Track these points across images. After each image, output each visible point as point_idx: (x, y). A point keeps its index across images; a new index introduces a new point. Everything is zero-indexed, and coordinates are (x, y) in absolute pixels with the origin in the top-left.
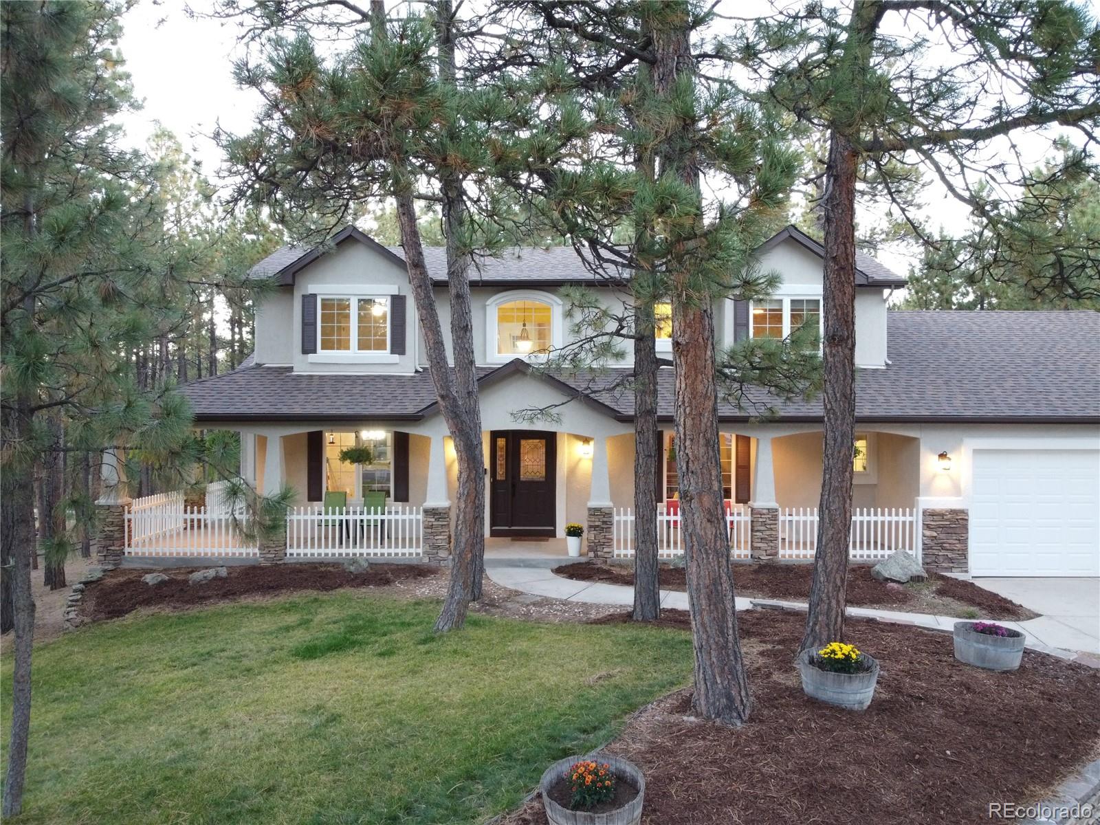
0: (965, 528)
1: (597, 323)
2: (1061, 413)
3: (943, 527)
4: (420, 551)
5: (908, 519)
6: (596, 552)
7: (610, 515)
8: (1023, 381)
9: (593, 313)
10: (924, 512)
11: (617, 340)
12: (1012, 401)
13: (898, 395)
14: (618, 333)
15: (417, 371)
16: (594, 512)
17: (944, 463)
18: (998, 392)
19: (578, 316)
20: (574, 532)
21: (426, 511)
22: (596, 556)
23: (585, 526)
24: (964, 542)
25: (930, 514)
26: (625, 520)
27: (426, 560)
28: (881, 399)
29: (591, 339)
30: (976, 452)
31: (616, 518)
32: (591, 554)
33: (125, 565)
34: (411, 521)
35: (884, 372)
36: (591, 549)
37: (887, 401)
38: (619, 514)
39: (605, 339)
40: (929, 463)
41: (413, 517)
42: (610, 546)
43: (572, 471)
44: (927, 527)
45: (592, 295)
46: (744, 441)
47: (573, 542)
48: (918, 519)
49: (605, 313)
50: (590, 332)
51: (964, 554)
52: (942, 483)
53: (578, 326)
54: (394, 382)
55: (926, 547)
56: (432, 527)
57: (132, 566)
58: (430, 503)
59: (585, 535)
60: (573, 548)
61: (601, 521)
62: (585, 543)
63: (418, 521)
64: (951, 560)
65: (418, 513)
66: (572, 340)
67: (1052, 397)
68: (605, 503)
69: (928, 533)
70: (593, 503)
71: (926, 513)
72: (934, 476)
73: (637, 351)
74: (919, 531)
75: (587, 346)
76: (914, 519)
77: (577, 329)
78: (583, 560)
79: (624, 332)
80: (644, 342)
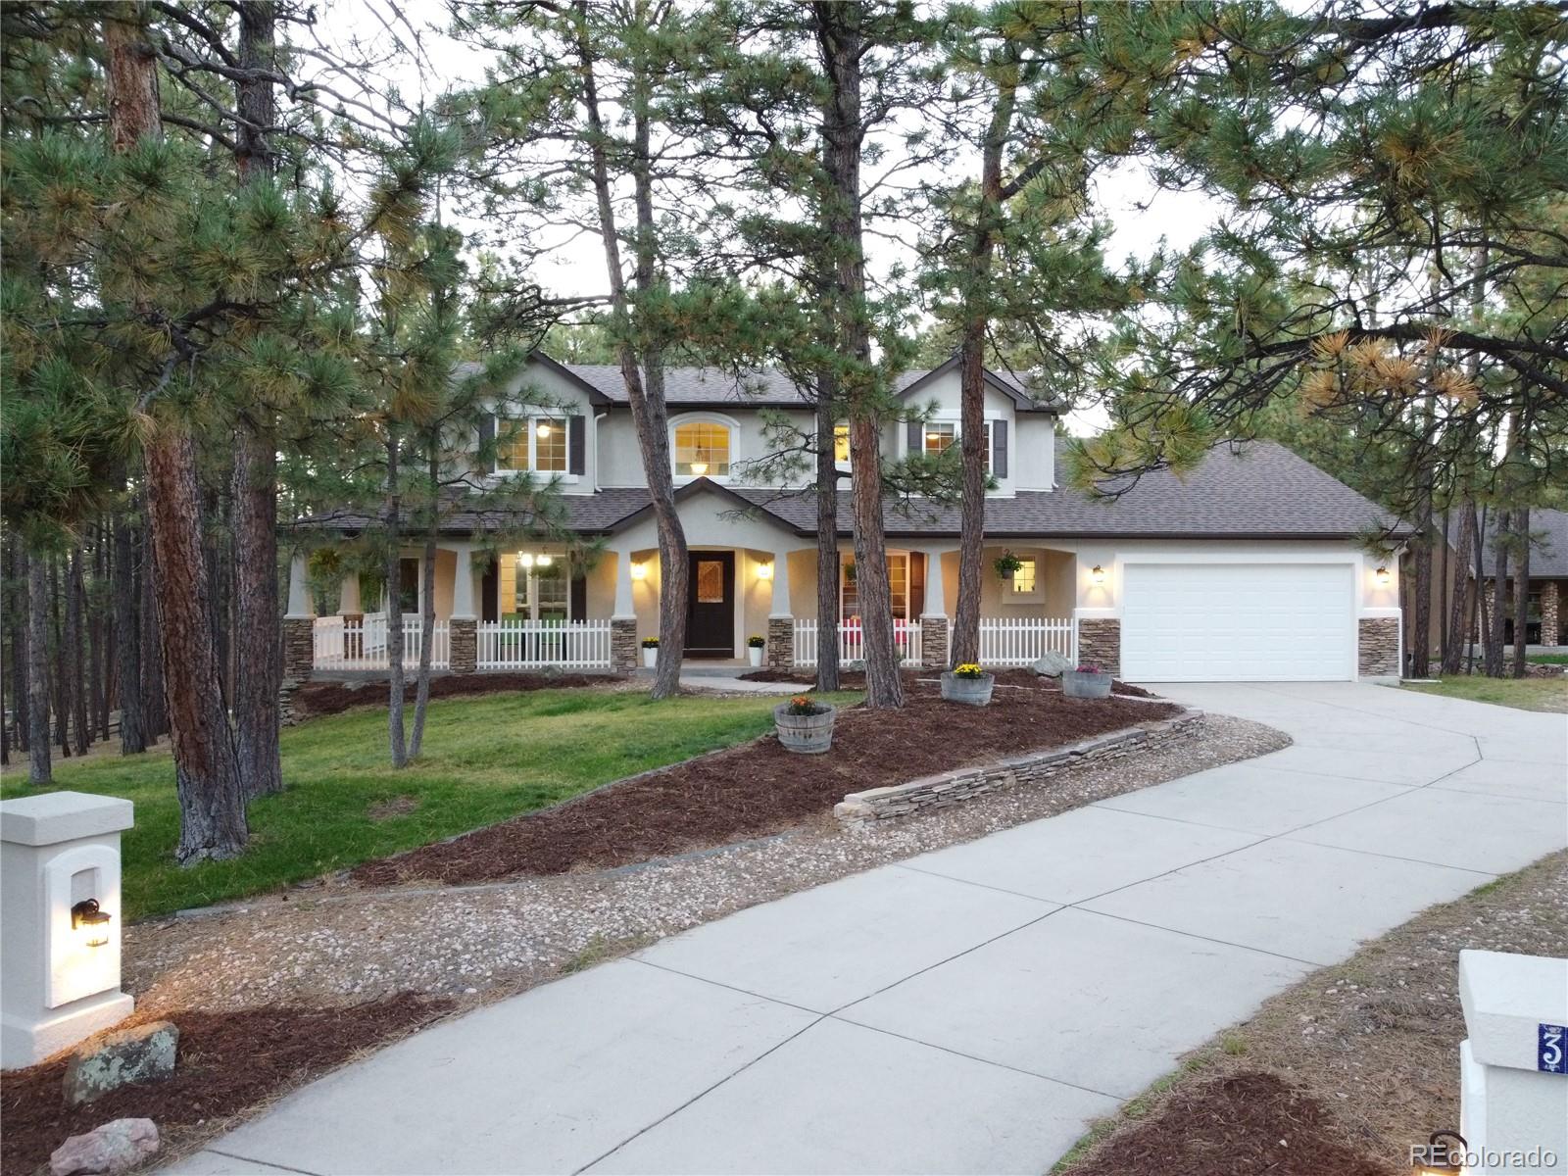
0: (1117, 636)
1: (786, 440)
2: (1203, 530)
3: (1098, 635)
4: (608, 662)
5: (1066, 628)
6: (777, 660)
7: (790, 626)
8: (1177, 503)
9: (784, 431)
10: (1080, 622)
11: (804, 454)
12: (1162, 520)
13: (1057, 514)
14: (804, 448)
15: (596, 492)
16: (776, 623)
17: (1098, 574)
18: (1152, 512)
19: (772, 434)
20: (756, 643)
21: (615, 624)
22: (777, 665)
23: (766, 638)
24: (1117, 649)
25: (1085, 624)
26: (806, 632)
27: (615, 670)
28: (1043, 517)
29: (782, 454)
30: (1127, 566)
31: (796, 630)
32: (773, 664)
33: (313, 679)
34: (599, 633)
35: (1050, 494)
36: (771, 658)
37: (1048, 519)
38: (798, 626)
39: (795, 452)
40: (1086, 578)
41: (601, 629)
42: (791, 655)
43: (750, 592)
44: (1083, 635)
45: (786, 416)
46: (918, 558)
47: (755, 653)
48: (1075, 629)
49: (796, 431)
50: (782, 447)
51: (1116, 660)
52: (1096, 595)
53: (774, 441)
54: (577, 502)
55: (1082, 654)
56: (620, 638)
57: (321, 680)
58: (618, 616)
59: (766, 646)
60: (755, 658)
61: (782, 632)
62: (767, 654)
63: (606, 633)
64: (1105, 666)
65: (606, 626)
66: (766, 454)
67: (1199, 517)
68: (784, 614)
69: (1084, 641)
70: (775, 615)
71: (1082, 623)
72: (1090, 589)
73: (820, 465)
74: (1076, 639)
75: (778, 460)
76: (1071, 628)
77: (773, 444)
78: (765, 669)
79: (810, 447)
80: (826, 456)
